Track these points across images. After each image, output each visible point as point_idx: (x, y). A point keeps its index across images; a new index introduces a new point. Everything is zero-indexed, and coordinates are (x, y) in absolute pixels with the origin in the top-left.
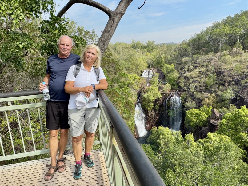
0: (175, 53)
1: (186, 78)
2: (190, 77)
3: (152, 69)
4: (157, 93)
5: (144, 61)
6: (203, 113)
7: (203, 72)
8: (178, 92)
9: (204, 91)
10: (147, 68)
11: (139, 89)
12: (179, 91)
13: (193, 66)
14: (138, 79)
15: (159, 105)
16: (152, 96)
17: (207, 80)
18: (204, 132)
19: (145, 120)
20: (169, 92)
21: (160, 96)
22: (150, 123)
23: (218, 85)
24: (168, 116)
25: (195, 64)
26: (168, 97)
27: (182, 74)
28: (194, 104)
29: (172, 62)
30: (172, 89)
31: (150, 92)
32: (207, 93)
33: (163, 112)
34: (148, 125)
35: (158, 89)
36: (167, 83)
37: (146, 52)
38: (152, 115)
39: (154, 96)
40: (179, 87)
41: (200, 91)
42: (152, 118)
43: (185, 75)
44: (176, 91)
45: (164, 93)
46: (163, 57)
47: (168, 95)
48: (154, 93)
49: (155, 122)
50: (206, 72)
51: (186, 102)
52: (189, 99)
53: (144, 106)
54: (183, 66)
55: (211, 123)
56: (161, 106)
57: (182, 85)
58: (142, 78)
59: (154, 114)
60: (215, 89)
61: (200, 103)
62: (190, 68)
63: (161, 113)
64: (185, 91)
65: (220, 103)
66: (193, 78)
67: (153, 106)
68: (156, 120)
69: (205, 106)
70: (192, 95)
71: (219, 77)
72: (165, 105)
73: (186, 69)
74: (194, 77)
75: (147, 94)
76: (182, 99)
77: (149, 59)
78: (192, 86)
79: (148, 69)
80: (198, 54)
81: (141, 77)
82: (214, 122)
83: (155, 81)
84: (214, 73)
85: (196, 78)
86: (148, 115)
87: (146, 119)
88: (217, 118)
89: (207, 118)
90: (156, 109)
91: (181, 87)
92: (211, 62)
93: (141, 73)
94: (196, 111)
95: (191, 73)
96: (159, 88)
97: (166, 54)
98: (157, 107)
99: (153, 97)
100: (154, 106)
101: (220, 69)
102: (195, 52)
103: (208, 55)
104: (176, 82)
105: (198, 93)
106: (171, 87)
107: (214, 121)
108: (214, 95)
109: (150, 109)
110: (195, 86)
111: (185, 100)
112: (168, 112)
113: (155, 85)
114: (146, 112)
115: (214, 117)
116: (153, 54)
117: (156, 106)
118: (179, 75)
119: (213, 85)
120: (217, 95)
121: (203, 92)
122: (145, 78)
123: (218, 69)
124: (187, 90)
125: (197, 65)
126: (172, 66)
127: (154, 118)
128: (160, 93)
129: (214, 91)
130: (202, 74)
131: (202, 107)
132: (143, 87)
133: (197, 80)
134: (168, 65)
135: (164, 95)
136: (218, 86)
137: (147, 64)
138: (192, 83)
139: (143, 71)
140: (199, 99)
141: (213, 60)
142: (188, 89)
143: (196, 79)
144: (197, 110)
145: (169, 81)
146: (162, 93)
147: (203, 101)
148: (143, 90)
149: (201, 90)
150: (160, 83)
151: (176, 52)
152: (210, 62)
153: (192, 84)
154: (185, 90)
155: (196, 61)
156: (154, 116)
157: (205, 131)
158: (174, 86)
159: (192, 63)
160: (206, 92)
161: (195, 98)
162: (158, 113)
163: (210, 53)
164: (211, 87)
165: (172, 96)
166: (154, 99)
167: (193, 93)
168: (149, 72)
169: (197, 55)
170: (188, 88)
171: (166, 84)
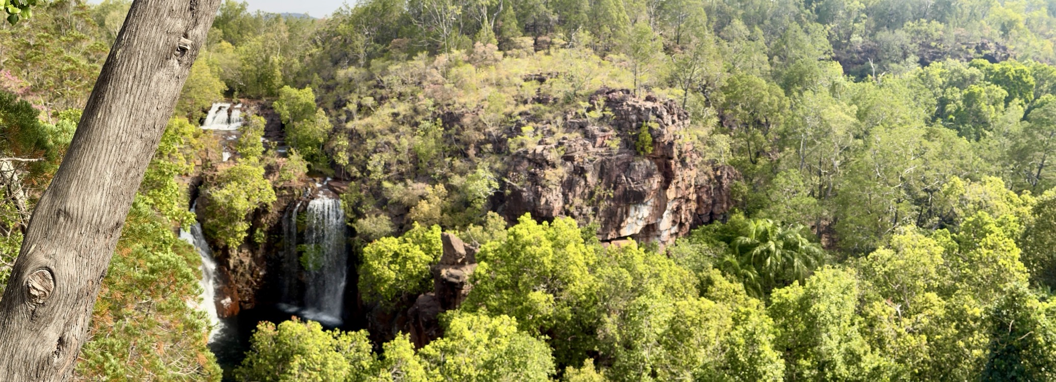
0: (314, 50)
1: (353, 135)
2: (367, 134)
3: (239, 102)
4: (262, 187)
5: (211, 72)
6: (417, 252)
7: (405, 116)
8: (333, 184)
9: (413, 175)
10: (223, 99)
11: (193, 172)
12: (336, 179)
13: (371, 95)
14: (190, 137)
15: (266, 228)
16: (243, 196)
17: (418, 141)
18: (426, 310)
19: (215, 279)
20: (302, 184)
21: (270, 197)
22: (235, 292)
23: (449, 156)
24: (302, 268)
25: (378, 90)
26: (299, 200)
27: (340, 122)
28: (383, 222)
29: (304, 80)
30: (311, 173)
31: (234, 184)
32: (421, 185)
33: (281, 254)
34: (228, 300)
35: (263, 171)
36: (292, 153)
37: (220, 42)
38: (241, 262)
39: (250, 196)
40: (333, 165)
41: (401, 178)
42: (242, 275)
43: (350, 125)
44: (325, 179)
45: (285, 188)
46: (276, 60)
47: (296, 192)
48: (249, 188)
49: (253, 289)
50: (412, 118)
51: (360, 215)
52: (369, 206)
53: (215, 233)
54: (341, 96)
55: (445, 280)
56: (276, 230)
57: (343, 158)
58: (205, 131)
59: (247, 261)
60: (442, 167)
61: (402, 215)
62: (363, 103)
63: (273, 256)
64: (354, 179)
65: (460, 211)
66: (374, 137)
67: (247, 231)
68: (256, 281)
69: (417, 225)
70: (377, 193)
71: (450, 131)
72: (289, 228)
73: (352, 107)
74: (379, 134)
75: (224, 191)
76: (345, 209)
77: (229, 65)
78: (376, 162)
79: (227, 102)
80: (382, 56)
81: (204, 128)
82: (452, 276)
83: (252, 145)
84: (435, 119)
85: (385, 135)
86: (228, 263)
87: (219, 277)
88: (459, 261)
89: (430, 264)
90: (258, 244)
91: (340, 166)
92: (425, 84)
93: (201, 113)
94: (392, 244)
95: (368, 120)
96: (265, 168)
97: (284, 51)
98: (260, 237)
99: (248, 200)
100: (251, 231)
101: (451, 107)
102: (375, 49)
103: (414, 62)
104: (323, 148)
105: (395, 184)
106: (308, 166)
107: (452, 271)
108: (441, 187)
109: (234, 243)
110: (383, 163)
111: (357, 212)
112: (300, 254)
113: (254, 159)
114: (220, 253)
115: (452, 259)
116: (242, 49)
117: (258, 231)
118: (329, 126)
119: (437, 155)
120: (451, 188)
121: (409, 181)
122: (215, 132)
123: (445, 108)
124: (358, 175)
125: (383, 92)
126: (307, 95)
127: (248, 276)
128: (270, 187)
129: (440, 175)
130: (403, 123)
131: (411, 231)
132: (212, 167)
133: (388, 143)
134: (294, 92)
135: (285, 192)
136: (451, 161)
137: (224, 84)
138: (375, 152)
139: (210, 108)
140: (398, 203)
141: (429, 78)
142: (362, 172)
143: (385, 139)
144: (396, 240)
145: (300, 144)
146: (278, 186)
147: (413, 210)
148: (210, 174)
149: (402, 174)
150: (270, 152)
151: (318, 47)
152: (420, 83)
153: (375, 155)
154: (353, 175)
155: (382, 81)
156: (250, 266)
157: (429, 307)
158: (317, 161)
159: (369, 88)
160: (419, 181)
161: (385, 201)
162: (264, 257)
163: (420, 54)
164: (431, 164)
165: (313, 199)
166: (251, 206)
167: (379, 183)
168: (230, 111)
169: (382, 59)
170: (363, 169)
171: (291, 157)
